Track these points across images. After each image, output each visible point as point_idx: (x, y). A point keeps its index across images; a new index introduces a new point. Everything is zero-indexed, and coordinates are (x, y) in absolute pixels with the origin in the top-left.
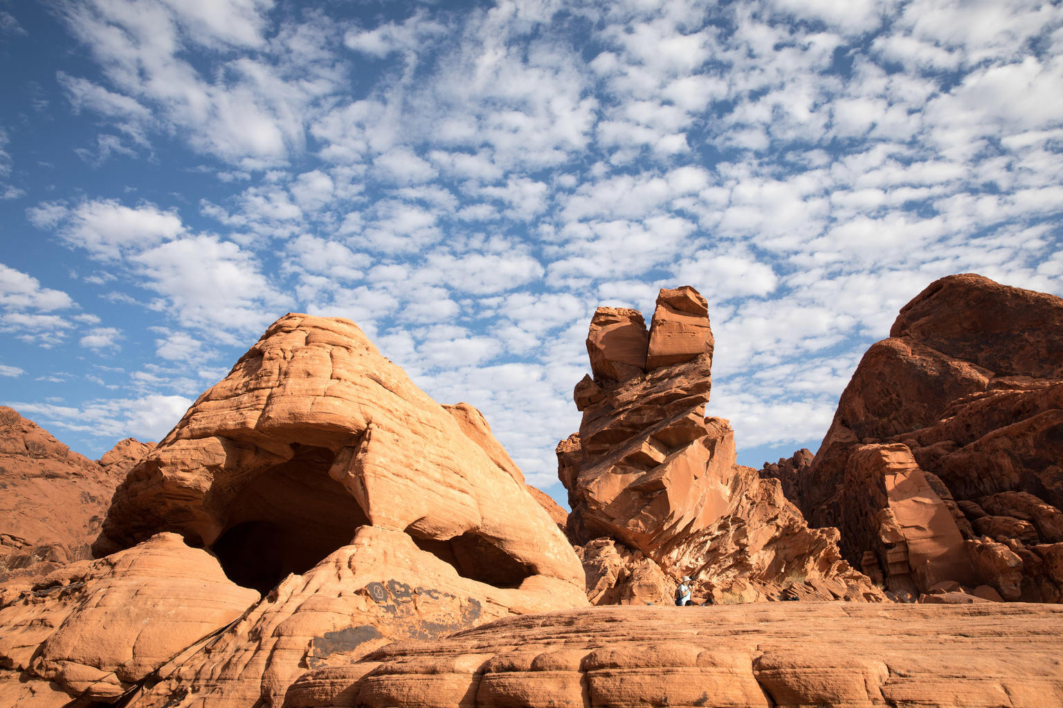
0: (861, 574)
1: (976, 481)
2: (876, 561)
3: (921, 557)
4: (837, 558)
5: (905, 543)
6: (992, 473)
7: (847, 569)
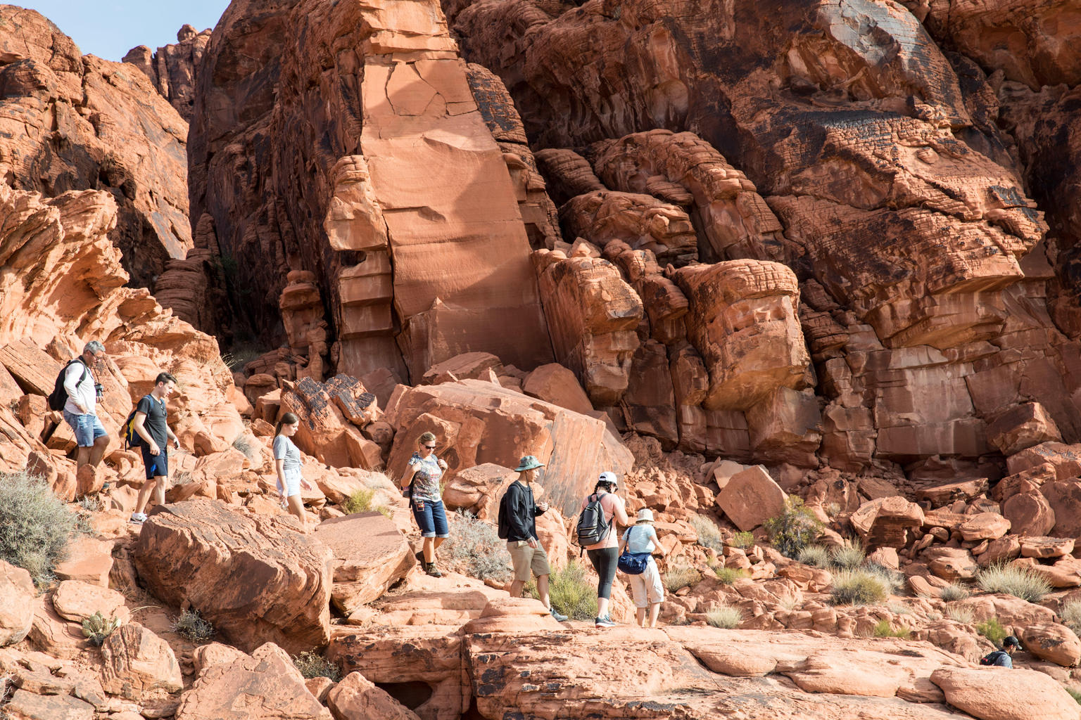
0: (190, 328)
1: (595, 99)
2: (316, 297)
3: (423, 290)
4: (115, 282)
5: (387, 252)
6: (632, 80)
7: (150, 315)
